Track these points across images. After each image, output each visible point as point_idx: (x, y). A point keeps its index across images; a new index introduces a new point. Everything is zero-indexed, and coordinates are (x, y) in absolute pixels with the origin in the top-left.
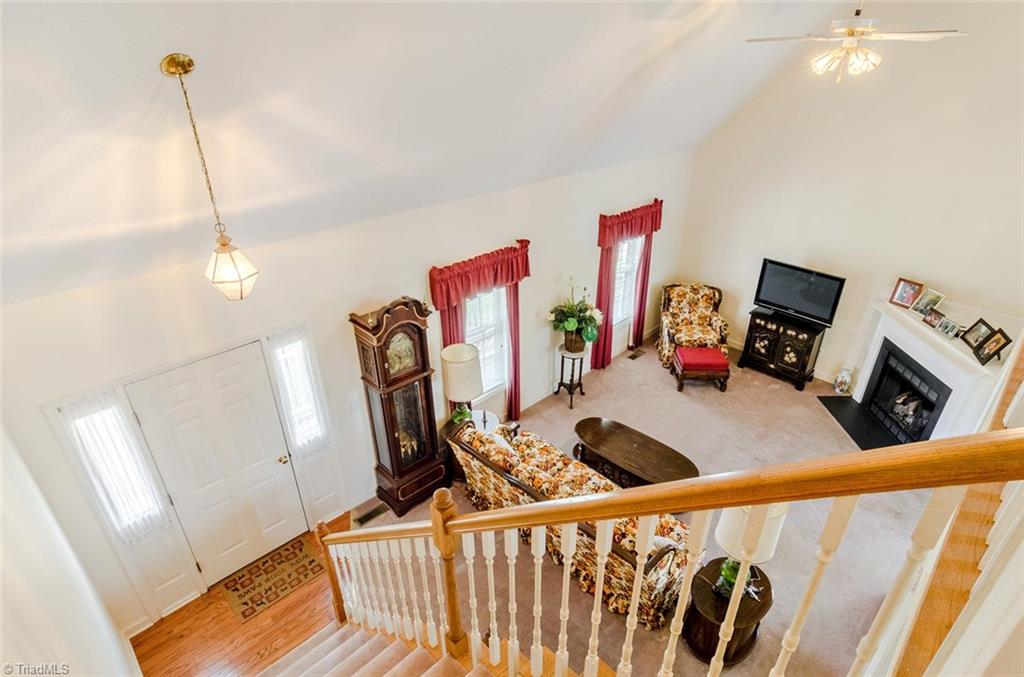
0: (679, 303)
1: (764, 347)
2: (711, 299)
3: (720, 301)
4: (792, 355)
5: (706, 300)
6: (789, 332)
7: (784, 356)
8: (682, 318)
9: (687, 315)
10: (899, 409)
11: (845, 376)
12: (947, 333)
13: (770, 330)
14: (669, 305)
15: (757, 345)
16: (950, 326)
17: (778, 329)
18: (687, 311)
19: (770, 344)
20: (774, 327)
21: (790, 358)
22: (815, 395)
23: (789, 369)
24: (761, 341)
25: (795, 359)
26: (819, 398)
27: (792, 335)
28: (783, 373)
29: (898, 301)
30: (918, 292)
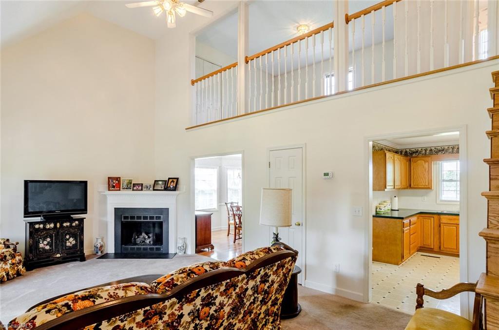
1: (47, 245)
4: (71, 239)
6: (65, 225)
7: (66, 243)
12: (149, 189)
13: (49, 229)
15: (41, 245)
16: (148, 186)
17: (55, 225)
19: (52, 240)
20: (52, 225)
21: (71, 243)
22: (95, 259)
23: (72, 251)
24: (44, 240)
25: (74, 242)
26: (97, 258)
27: (67, 226)
28: (68, 256)
29: (113, 189)
30: (119, 182)
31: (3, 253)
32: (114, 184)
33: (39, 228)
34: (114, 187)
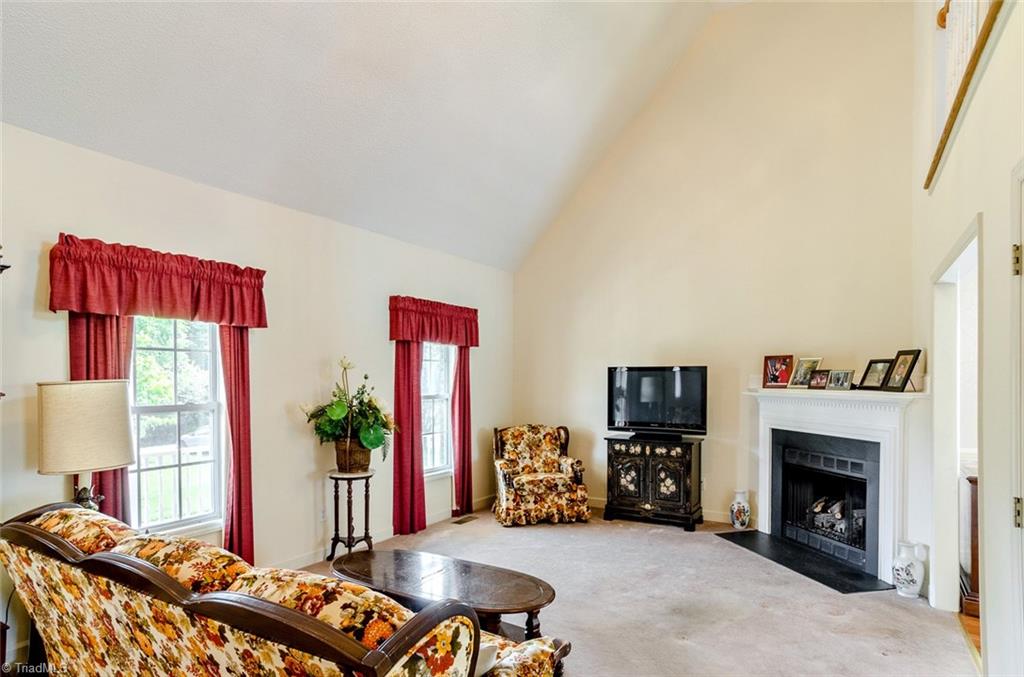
0: (516, 446)
1: (631, 482)
2: (556, 439)
3: (567, 439)
4: (669, 482)
5: (550, 441)
6: (658, 451)
7: (660, 486)
8: (521, 465)
9: (528, 462)
10: (821, 519)
11: (741, 501)
12: (842, 384)
13: (634, 455)
14: (503, 450)
15: (623, 482)
16: (842, 376)
17: (643, 449)
18: (528, 456)
19: (638, 475)
20: (638, 449)
21: (668, 487)
22: (712, 533)
23: (669, 504)
24: (626, 474)
25: (673, 488)
26: (718, 535)
27: (662, 454)
28: (664, 513)
29: (773, 384)
30: (789, 367)
31: (554, 480)
32: (778, 370)
33: (620, 450)
34: (775, 379)
